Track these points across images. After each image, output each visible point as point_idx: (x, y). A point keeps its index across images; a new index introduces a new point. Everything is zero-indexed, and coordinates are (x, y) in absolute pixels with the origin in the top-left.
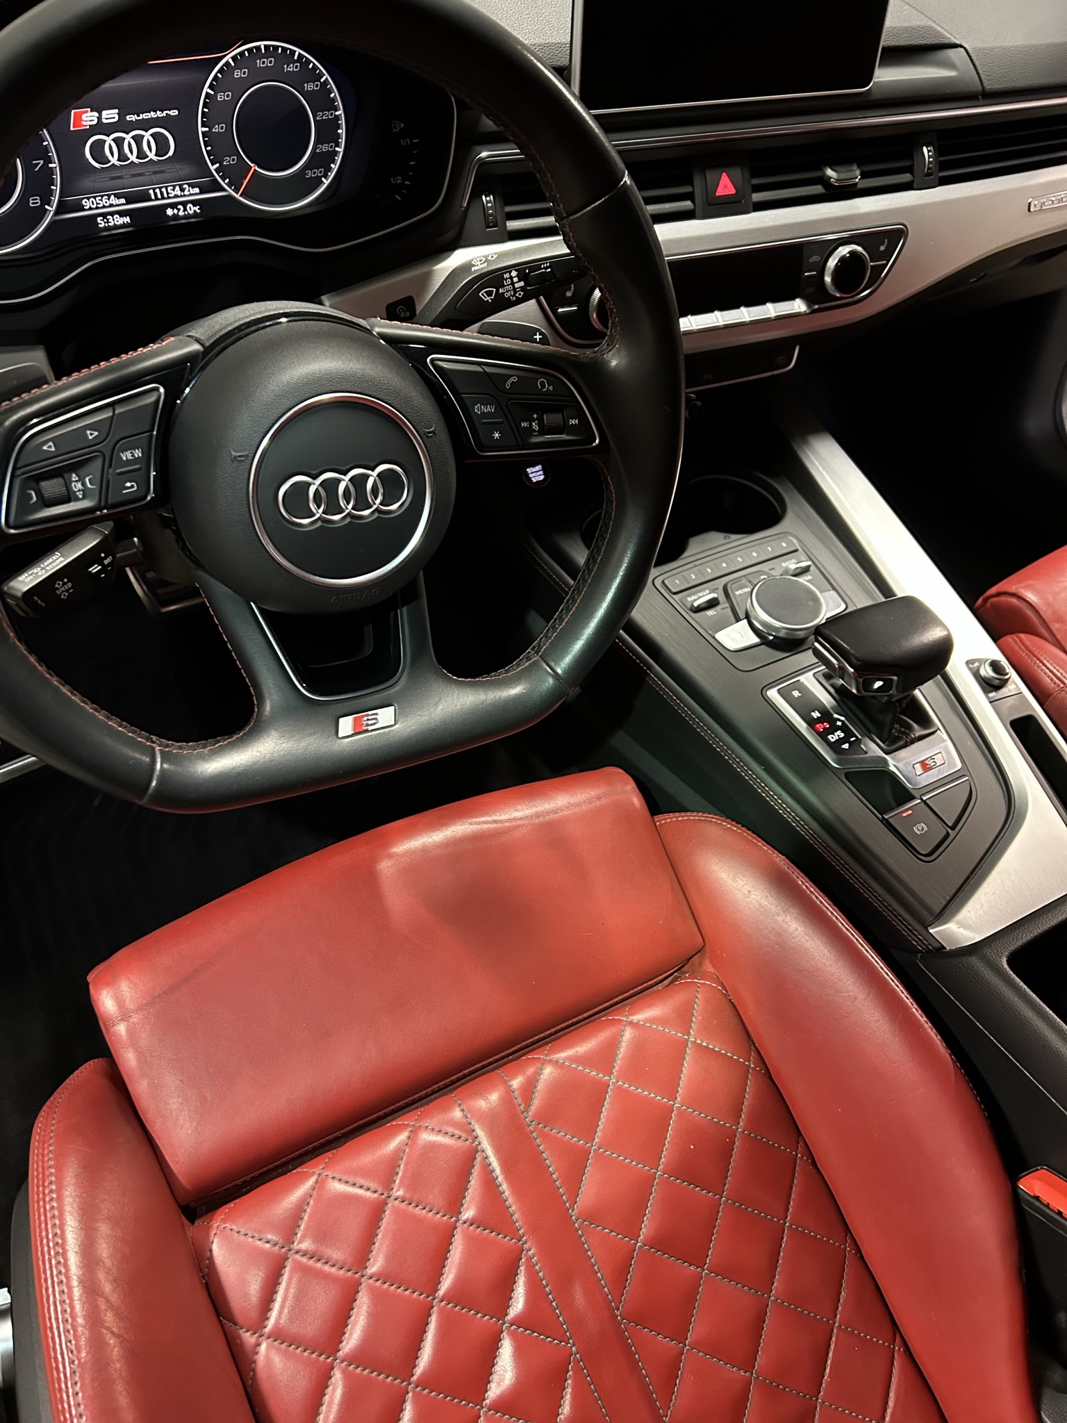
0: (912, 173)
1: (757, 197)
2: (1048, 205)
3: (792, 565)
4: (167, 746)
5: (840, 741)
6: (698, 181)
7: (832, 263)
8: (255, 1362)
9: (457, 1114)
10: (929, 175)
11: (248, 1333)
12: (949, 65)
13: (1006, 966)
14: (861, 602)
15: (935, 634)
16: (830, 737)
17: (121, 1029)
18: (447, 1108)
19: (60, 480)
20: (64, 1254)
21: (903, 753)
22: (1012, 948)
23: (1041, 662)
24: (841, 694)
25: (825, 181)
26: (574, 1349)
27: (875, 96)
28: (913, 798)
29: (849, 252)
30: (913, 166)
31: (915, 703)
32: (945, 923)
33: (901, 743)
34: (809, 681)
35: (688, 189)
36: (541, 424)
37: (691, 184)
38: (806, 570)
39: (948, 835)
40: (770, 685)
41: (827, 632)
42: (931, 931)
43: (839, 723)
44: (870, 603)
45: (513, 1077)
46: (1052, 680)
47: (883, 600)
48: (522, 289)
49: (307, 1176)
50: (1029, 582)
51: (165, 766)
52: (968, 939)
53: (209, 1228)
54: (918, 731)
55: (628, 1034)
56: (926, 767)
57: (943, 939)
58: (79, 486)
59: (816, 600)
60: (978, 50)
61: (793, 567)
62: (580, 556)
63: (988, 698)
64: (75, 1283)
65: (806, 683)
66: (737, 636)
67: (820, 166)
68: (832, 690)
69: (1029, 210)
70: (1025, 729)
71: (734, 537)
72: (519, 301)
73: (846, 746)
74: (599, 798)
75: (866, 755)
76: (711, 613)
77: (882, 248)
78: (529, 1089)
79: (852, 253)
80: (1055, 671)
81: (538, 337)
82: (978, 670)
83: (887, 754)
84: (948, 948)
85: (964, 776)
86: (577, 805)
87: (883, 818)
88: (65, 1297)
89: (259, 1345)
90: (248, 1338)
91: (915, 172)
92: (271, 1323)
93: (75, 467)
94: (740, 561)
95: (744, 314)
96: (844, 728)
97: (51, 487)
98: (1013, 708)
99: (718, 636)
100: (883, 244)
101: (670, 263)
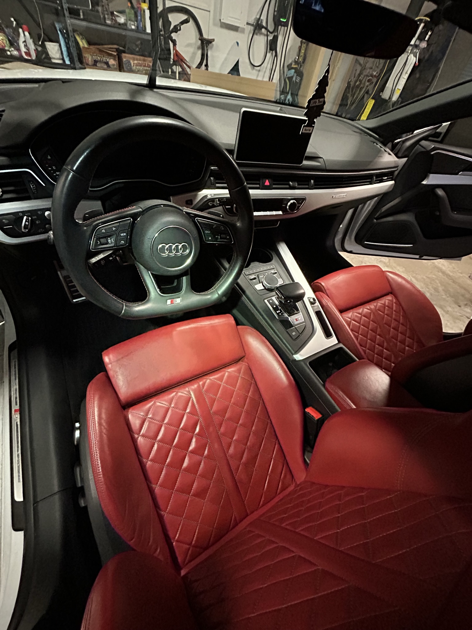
1: (274, 186)
2: (337, 197)
3: (273, 271)
4: (127, 303)
6: (261, 181)
7: (289, 204)
8: (137, 441)
9: (187, 389)
10: (312, 186)
12: (319, 162)
13: (308, 365)
14: (287, 282)
15: (301, 291)
16: (277, 312)
17: (110, 366)
18: (185, 388)
19: (105, 239)
20: (94, 416)
21: (292, 316)
22: (310, 361)
23: (323, 299)
24: (280, 302)
25: (289, 185)
26: (209, 440)
27: (302, 167)
28: (293, 327)
31: (296, 305)
32: (296, 355)
33: (292, 314)
34: (274, 298)
35: (259, 182)
36: (220, 237)
37: (260, 181)
38: (276, 273)
39: (299, 335)
40: (266, 299)
41: (279, 288)
42: (294, 356)
44: (289, 283)
45: (200, 382)
46: (325, 303)
48: (219, 203)
49: (152, 401)
50: (323, 280)
51: (126, 308)
52: (301, 358)
53: (128, 412)
54: (296, 312)
55: (227, 374)
56: (297, 320)
57: (296, 358)
58: (110, 241)
59: (278, 280)
60: (326, 160)
61: (273, 272)
62: (227, 265)
63: (311, 306)
64: (97, 423)
66: (259, 287)
67: (289, 181)
69: (333, 198)
70: (318, 314)
71: (261, 263)
72: (218, 206)
73: (280, 314)
74: (225, 321)
75: (284, 316)
76: (254, 281)
77: (300, 202)
78: (204, 385)
79: (294, 202)
81: (221, 216)
82: (310, 300)
83: (289, 316)
84: (296, 360)
85: (304, 323)
86: (220, 322)
87: (286, 331)
88: (94, 426)
89: (138, 437)
90: (136, 436)
91: (309, 185)
92: (141, 433)
93: (109, 236)
94: (262, 269)
95: (268, 213)
96: (280, 310)
97: (103, 240)
98: (317, 309)
99: (255, 286)
101: (252, 199)
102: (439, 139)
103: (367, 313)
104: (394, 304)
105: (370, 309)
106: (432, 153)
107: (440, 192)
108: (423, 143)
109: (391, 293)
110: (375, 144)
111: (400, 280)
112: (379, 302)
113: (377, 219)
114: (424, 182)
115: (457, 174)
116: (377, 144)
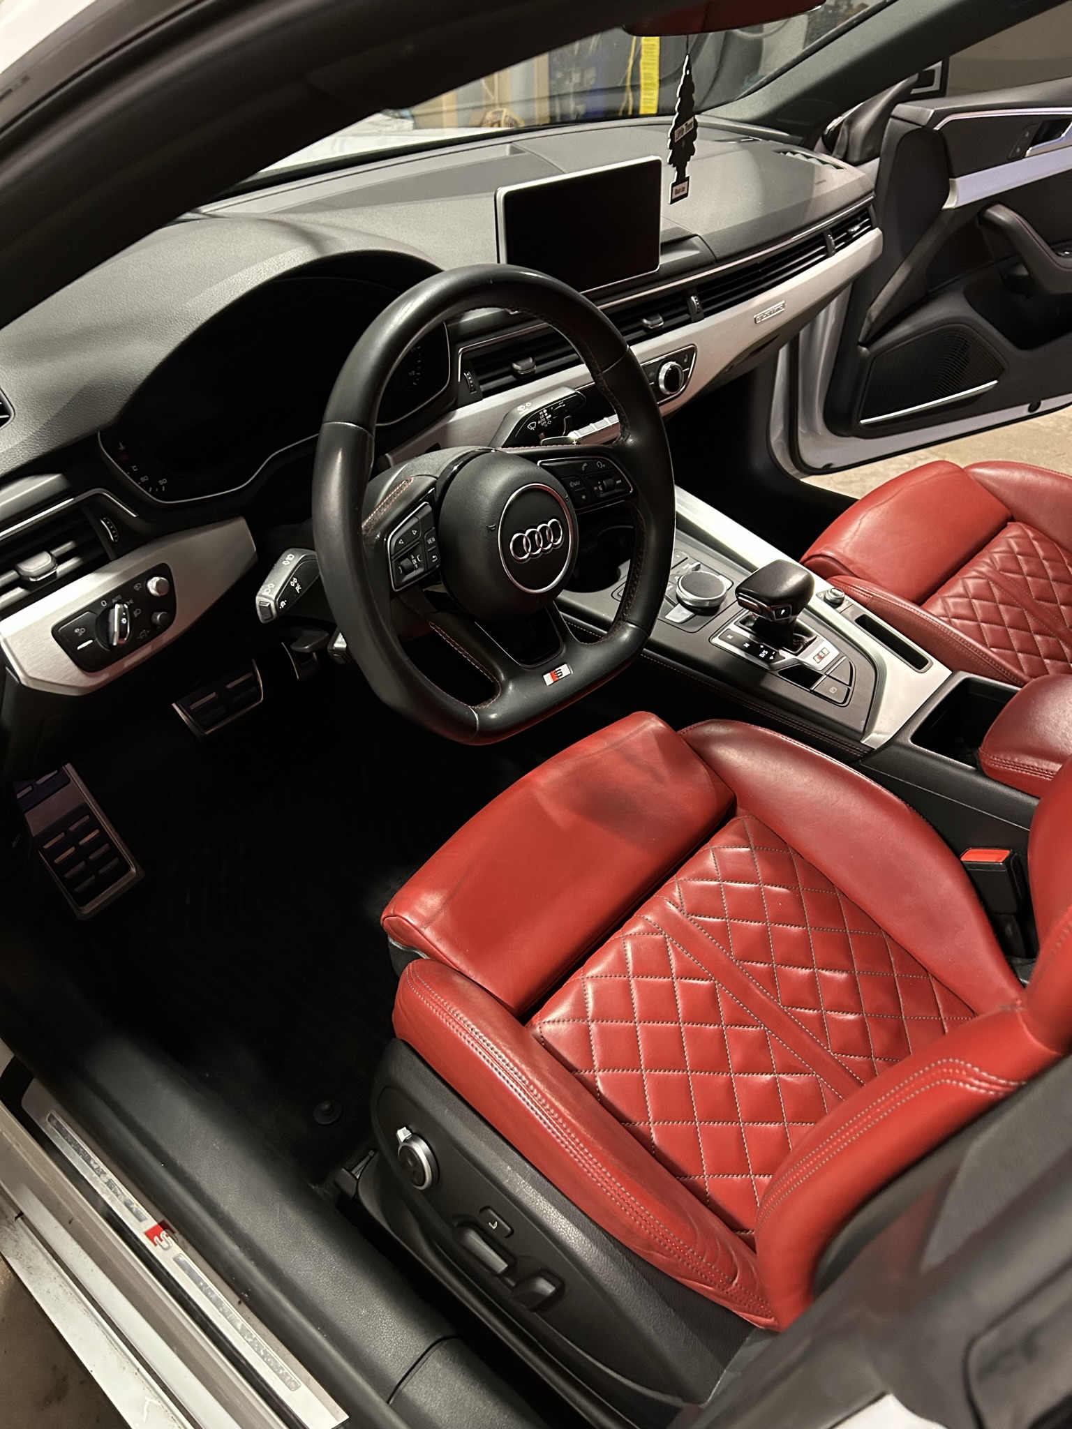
0: (689, 314)
2: (765, 318)
3: (688, 567)
4: (475, 707)
5: (767, 656)
7: (662, 376)
8: (597, 1086)
10: (698, 313)
11: (587, 1073)
12: (694, 248)
13: (912, 744)
14: (742, 578)
15: (802, 576)
16: (760, 655)
19: (408, 560)
21: (805, 652)
22: (911, 734)
23: (854, 587)
25: (644, 327)
26: (766, 1028)
27: (661, 273)
28: (821, 676)
29: (671, 367)
30: (688, 309)
31: (799, 624)
32: (869, 734)
33: (801, 647)
34: (732, 627)
36: (603, 486)
38: (698, 568)
39: (849, 690)
40: (713, 636)
41: (743, 589)
42: (863, 742)
43: (762, 647)
44: (746, 578)
46: (864, 595)
47: (751, 574)
48: (550, 419)
49: (575, 982)
50: (826, 545)
51: (478, 717)
52: (884, 739)
53: (533, 1026)
54: (808, 640)
55: (711, 860)
56: (820, 657)
57: (870, 743)
58: (415, 561)
60: (706, 236)
61: (690, 567)
63: (837, 611)
65: (732, 629)
66: (678, 615)
67: (639, 319)
68: (750, 629)
69: (756, 322)
70: (863, 622)
73: (772, 658)
74: (636, 731)
75: (784, 660)
77: (685, 361)
79: (672, 367)
80: (865, 590)
82: (825, 597)
83: (796, 655)
84: (876, 748)
85: (843, 656)
87: (811, 691)
89: (594, 1075)
90: (589, 1075)
91: (691, 313)
92: (596, 1062)
93: (412, 551)
96: (766, 648)
97: (405, 563)
98: (852, 614)
99: (667, 617)
100: (685, 358)
102: (935, 87)
103: (977, 587)
104: (1035, 543)
105: (982, 576)
106: (937, 128)
107: (1002, 215)
108: (902, 109)
109: (1012, 519)
110: (789, 154)
111: (1016, 475)
112: (993, 550)
113: (867, 344)
114: (950, 204)
115: (1022, 156)
116: (794, 153)
